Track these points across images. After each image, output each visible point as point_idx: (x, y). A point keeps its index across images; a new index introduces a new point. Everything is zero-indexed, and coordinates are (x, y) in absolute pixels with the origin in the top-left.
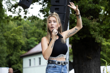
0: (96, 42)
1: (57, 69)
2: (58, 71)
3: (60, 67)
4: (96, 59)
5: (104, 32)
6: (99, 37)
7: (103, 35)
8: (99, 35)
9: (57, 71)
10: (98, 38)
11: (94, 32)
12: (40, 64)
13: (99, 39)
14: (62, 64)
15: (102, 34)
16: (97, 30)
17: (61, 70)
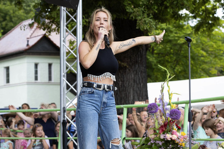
0: (137, 28)
1: (95, 95)
2: (98, 99)
3: (101, 93)
4: (137, 66)
5: (156, 7)
6: (144, 17)
7: (152, 14)
8: (143, 13)
9: (95, 99)
10: (143, 20)
11: (134, 7)
12: (8, 81)
13: (145, 21)
14: (104, 89)
15: (151, 12)
16: (141, 3)
17: (101, 98)
